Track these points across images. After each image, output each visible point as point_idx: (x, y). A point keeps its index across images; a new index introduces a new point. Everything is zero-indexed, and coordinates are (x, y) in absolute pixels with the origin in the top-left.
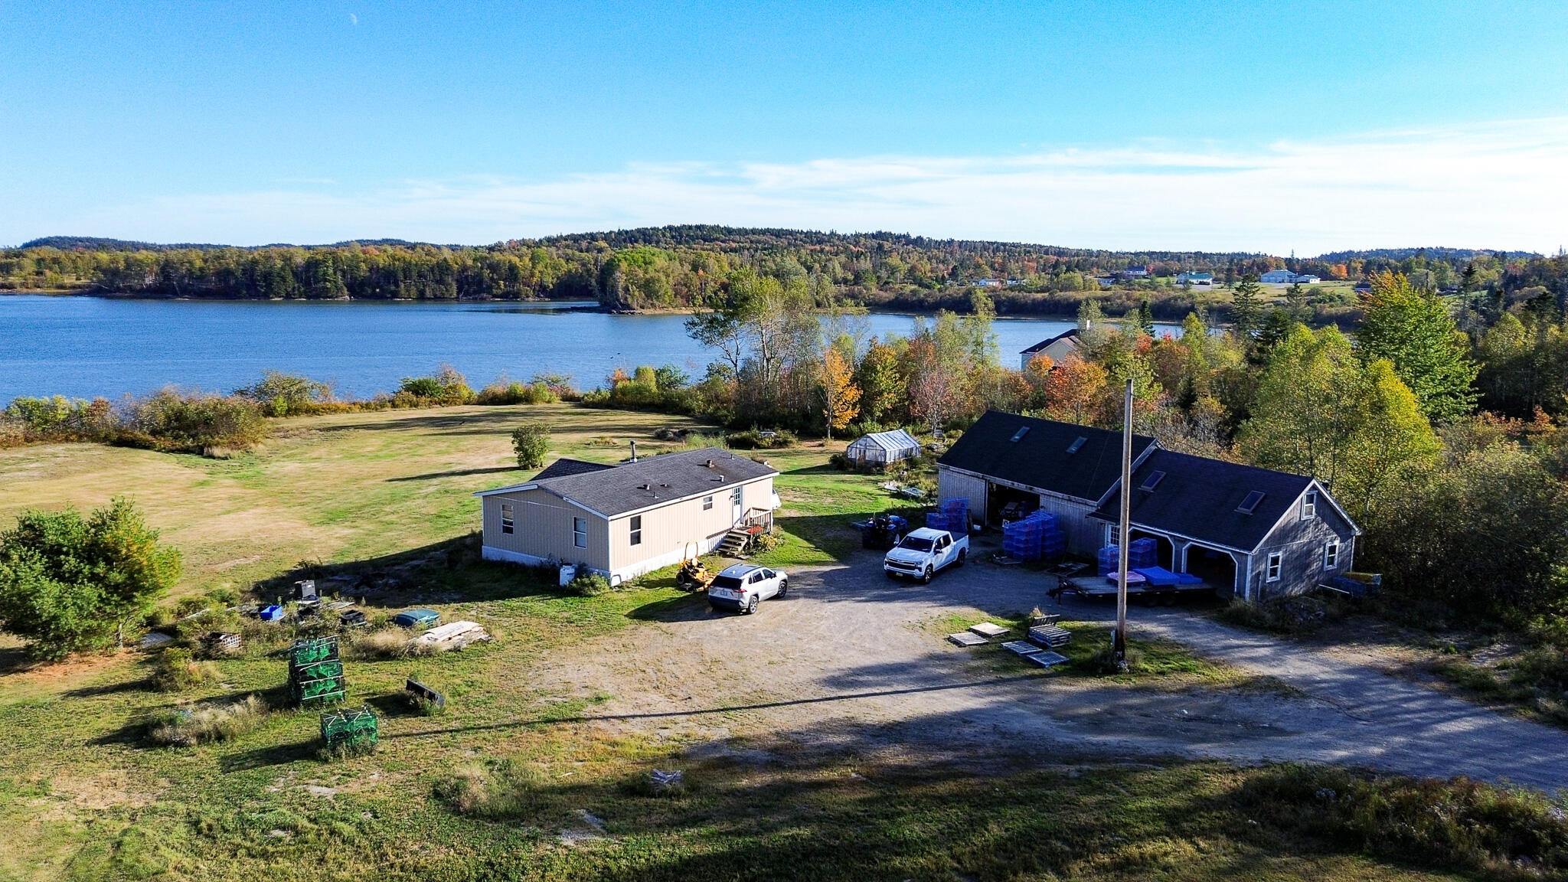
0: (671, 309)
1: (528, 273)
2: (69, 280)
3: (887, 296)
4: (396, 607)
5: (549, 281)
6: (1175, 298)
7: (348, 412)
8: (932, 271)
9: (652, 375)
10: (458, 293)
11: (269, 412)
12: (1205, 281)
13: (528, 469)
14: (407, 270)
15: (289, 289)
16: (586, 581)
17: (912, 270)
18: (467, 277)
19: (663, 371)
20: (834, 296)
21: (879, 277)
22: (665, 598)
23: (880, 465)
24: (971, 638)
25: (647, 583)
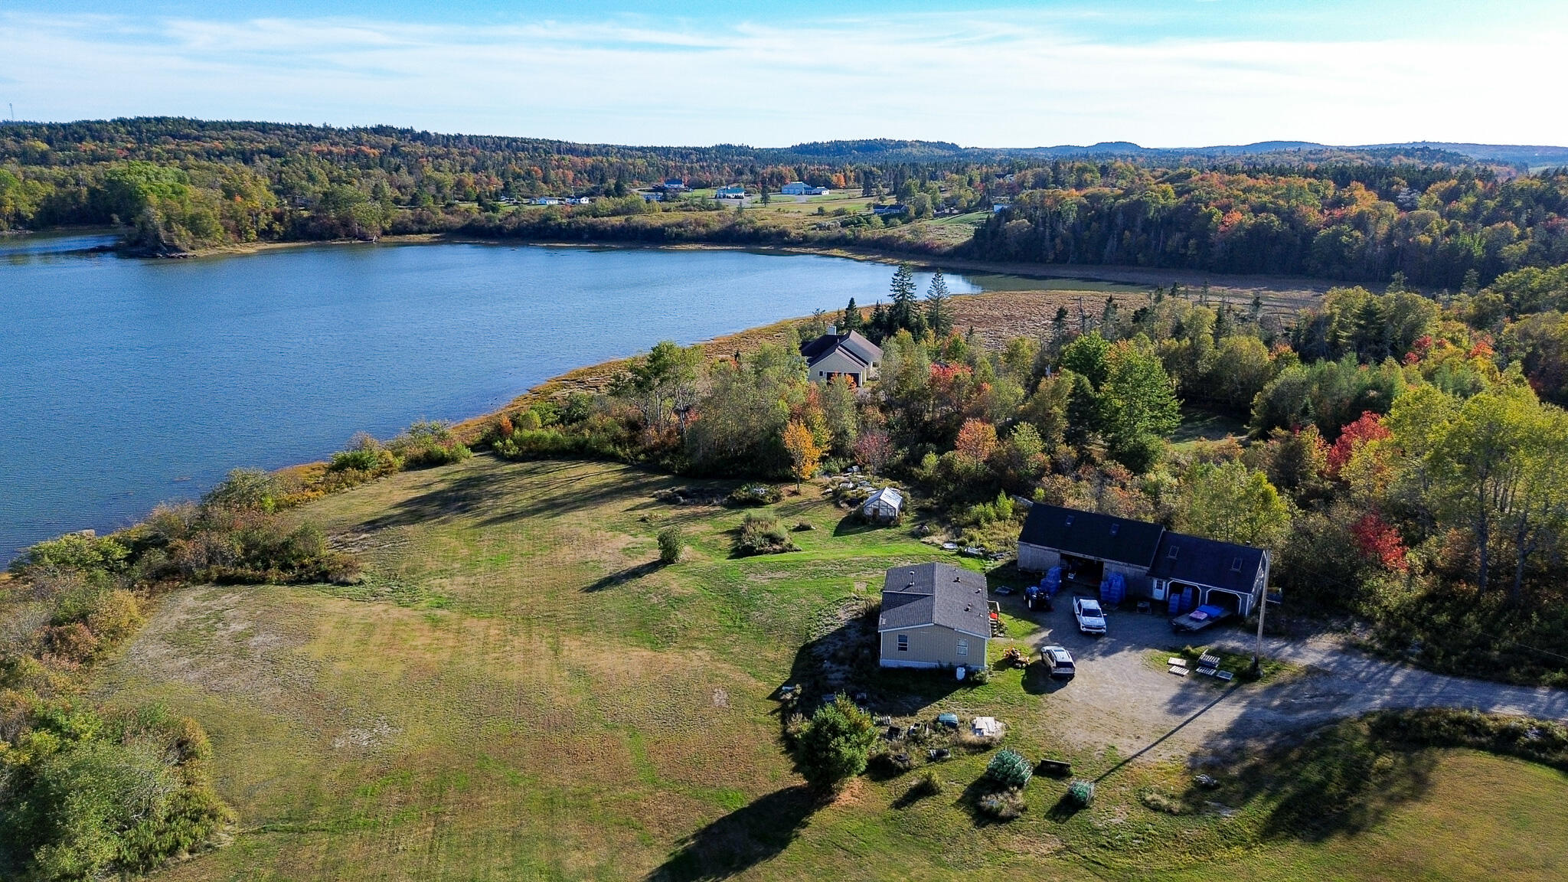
0: (224, 247)
6: (736, 224)
9: (537, 419)
12: (738, 194)
16: (980, 675)
20: (401, 223)
21: (433, 196)
22: (1019, 676)
23: (893, 519)
24: (1178, 670)
25: (996, 667)
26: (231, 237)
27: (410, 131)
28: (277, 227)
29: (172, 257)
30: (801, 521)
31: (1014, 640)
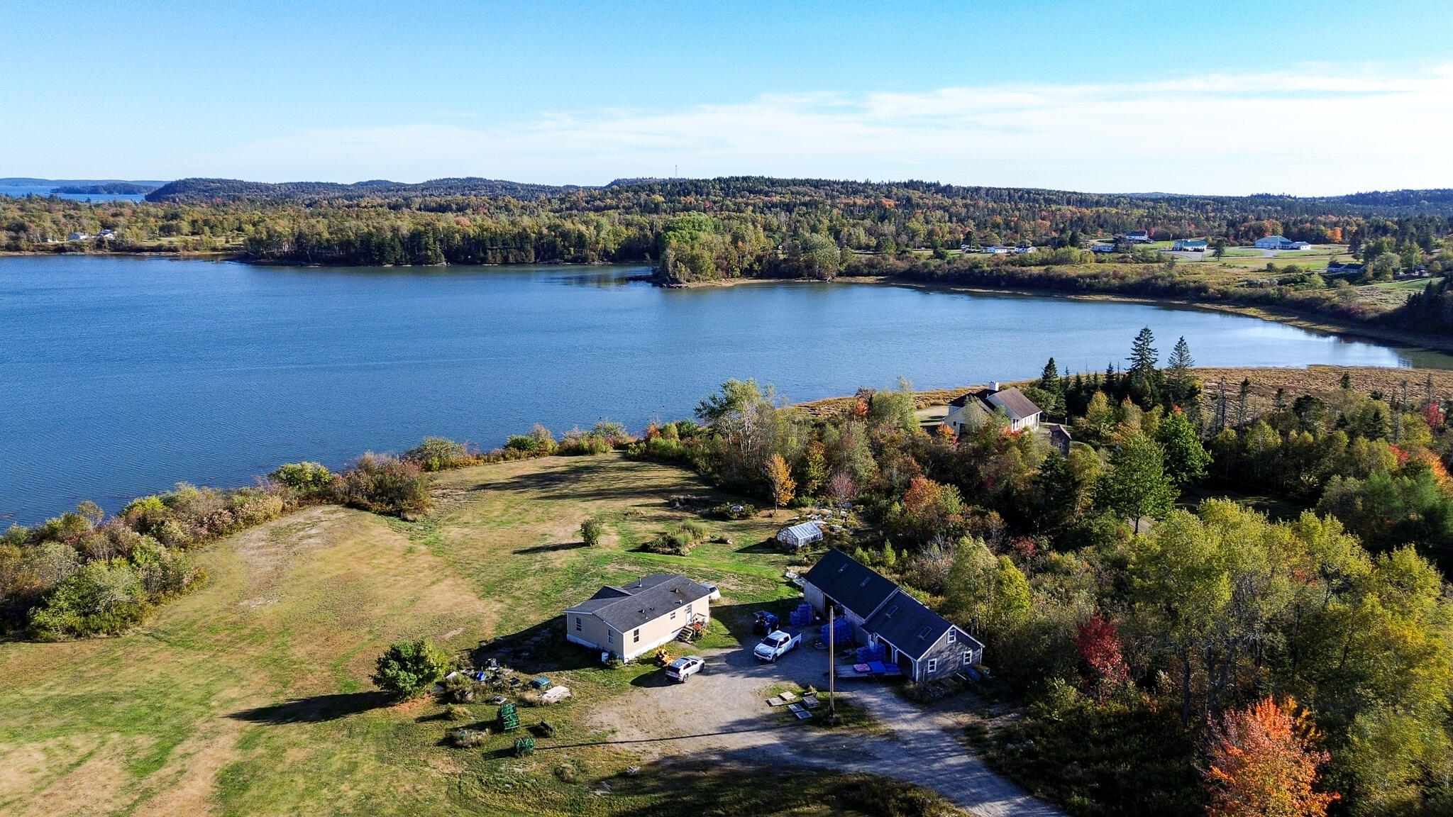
0: (713, 281)
1: (593, 239)
2: (220, 242)
3: (903, 265)
5: (612, 247)
6: (1156, 278)
7: (477, 466)
8: (950, 233)
9: (674, 430)
10: (536, 258)
11: (428, 468)
12: (1199, 247)
13: (589, 546)
14: (493, 240)
15: (398, 257)
16: (613, 661)
17: (931, 233)
18: (543, 244)
19: (684, 426)
20: (855, 266)
21: (897, 244)
22: (648, 671)
23: (795, 548)
24: (776, 701)
25: (642, 661)
26: (720, 272)
27: (936, 185)
28: (756, 267)
29: (672, 287)
30: (726, 535)
31: (693, 648)
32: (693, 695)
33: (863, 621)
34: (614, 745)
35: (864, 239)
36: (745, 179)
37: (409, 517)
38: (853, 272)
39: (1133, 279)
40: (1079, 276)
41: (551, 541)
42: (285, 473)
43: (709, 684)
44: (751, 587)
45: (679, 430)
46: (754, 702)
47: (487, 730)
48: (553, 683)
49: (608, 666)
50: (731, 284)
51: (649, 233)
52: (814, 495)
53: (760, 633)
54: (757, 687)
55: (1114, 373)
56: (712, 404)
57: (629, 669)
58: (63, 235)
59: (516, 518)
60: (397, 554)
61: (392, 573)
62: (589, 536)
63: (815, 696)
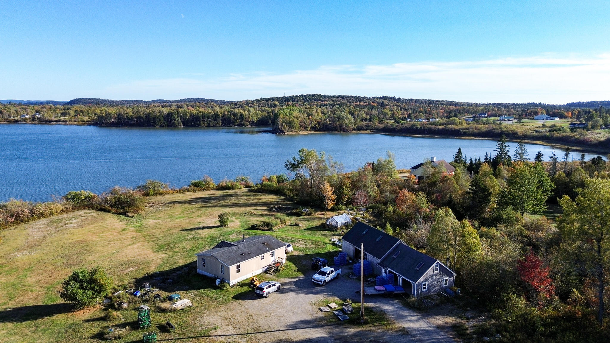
0: (298, 132)
1: (247, 116)
2: (86, 118)
3: (382, 126)
4: (169, 292)
5: (255, 120)
6: (494, 129)
7: (173, 194)
8: (401, 114)
9: (275, 179)
10: (222, 124)
11: (148, 194)
12: (511, 119)
13: (223, 227)
14: (203, 116)
15: (162, 123)
16: (223, 284)
17: (393, 115)
18: (225, 118)
19: (280, 176)
20: (361, 126)
21: (379, 118)
22: (245, 290)
23: (336, 228)
24: (326, 309)
25: (241, 284)
26: (302, 128)
27: (394, 98)
28: (317, 126)
29: (280, 134)
30: (298, 222)
31: (275, 277)
32: (271, 305)
33: (379, 261)
34: (214, 337)
35: (364, 116)
36: (313, 95)
37: (130, 215)
38: (360, 129)
39: (484, 130)
40: (460, 129)
41: (202, 225)
42: (70, 195)
43: (282, 298)
44: (311, 246)
45: (278, 179)
46: (311, 310)
47: (127, 327)
48: (182, 297)
49: (219, 288)
50: (307, 133)
51: (271, 114)
52: (346, 205)
53: (316, 268)
54: (313, 300)
55: (488, 157)
56: (294, 162)
57: (233, 289)
58: (18, 115)
59: (187, 215)
60: (116, 231)
61: (109, 240)
62: (223, 223)
63: (351, 306)
